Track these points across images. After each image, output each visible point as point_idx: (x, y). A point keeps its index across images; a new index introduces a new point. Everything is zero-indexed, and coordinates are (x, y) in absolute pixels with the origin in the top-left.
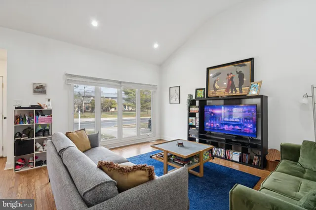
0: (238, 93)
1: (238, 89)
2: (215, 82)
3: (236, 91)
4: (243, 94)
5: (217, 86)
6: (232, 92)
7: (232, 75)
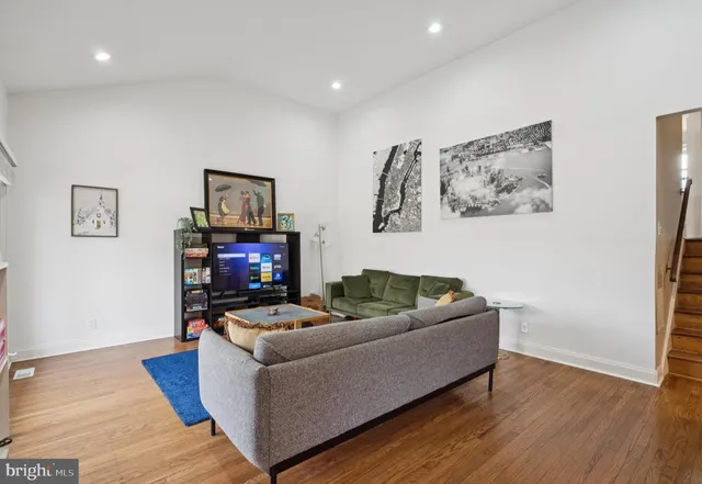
0: (258, 226)
1: (257, 218)
2: (221, 199)
3: (255, 222)
4: (264, 227)
5: (225, 210)
6: (249, 223)
7: (247, 196)
